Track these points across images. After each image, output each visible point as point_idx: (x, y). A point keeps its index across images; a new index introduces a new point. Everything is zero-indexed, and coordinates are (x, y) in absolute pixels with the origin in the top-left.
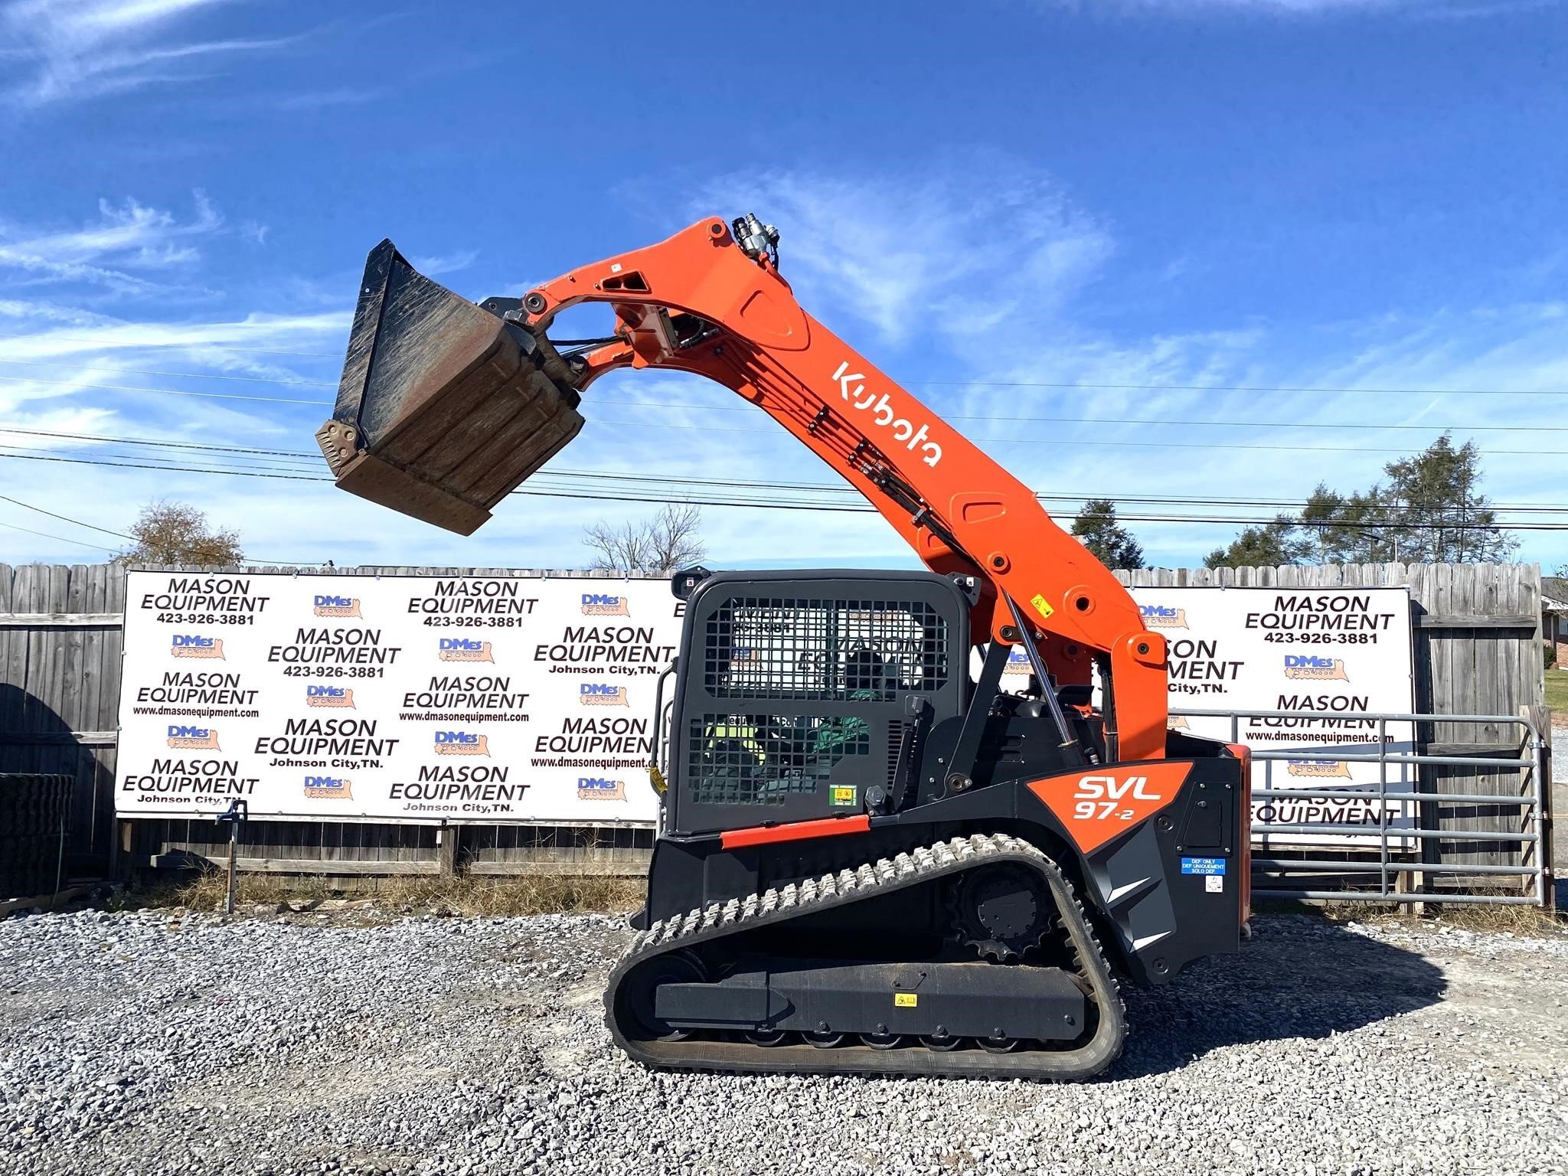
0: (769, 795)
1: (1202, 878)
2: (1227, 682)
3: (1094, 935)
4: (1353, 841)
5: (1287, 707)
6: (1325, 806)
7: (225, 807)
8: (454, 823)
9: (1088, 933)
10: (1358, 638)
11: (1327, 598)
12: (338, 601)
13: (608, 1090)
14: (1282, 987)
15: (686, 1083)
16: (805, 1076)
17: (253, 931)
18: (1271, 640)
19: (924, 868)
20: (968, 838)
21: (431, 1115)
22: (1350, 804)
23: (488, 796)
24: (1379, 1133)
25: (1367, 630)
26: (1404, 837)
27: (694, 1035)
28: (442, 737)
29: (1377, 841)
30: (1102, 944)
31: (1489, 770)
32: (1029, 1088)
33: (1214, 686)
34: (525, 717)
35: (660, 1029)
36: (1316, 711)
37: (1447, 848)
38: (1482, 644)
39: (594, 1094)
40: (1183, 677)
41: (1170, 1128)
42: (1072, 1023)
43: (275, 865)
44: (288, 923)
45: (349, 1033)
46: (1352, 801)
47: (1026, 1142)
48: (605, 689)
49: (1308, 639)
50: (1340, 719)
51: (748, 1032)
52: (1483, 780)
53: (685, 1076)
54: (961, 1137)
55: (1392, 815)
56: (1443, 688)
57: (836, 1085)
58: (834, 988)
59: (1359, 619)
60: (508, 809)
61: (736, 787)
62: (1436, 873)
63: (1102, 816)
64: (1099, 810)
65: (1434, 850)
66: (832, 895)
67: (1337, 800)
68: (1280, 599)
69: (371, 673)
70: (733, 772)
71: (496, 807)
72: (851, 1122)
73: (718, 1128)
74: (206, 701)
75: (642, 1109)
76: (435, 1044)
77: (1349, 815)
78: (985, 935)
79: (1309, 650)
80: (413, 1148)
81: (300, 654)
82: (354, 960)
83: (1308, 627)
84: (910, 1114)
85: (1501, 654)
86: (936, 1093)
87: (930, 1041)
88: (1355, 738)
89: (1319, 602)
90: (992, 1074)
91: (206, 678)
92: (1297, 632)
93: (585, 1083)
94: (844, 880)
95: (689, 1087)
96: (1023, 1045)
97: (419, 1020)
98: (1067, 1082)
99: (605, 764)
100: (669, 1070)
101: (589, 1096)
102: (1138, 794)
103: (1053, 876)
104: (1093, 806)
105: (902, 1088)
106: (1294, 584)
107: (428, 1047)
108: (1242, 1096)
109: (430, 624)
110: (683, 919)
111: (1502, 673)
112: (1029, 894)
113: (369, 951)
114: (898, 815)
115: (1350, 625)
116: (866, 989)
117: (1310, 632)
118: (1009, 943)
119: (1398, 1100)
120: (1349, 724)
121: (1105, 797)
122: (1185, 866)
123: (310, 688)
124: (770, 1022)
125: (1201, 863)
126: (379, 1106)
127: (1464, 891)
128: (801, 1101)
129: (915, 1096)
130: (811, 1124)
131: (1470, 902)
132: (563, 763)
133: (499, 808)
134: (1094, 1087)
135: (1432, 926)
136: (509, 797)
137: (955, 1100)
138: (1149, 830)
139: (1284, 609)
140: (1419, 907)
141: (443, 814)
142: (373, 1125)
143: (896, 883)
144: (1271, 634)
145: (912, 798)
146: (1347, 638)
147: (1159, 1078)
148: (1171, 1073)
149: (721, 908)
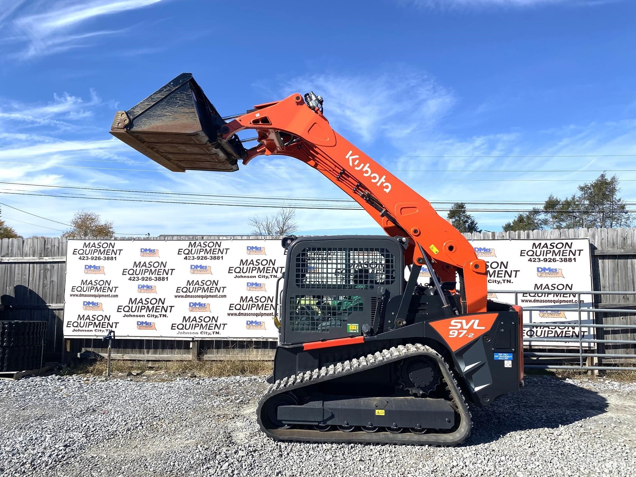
0: (323, 328)
1: (502, 362)
2: (513, 279)
3: (458, 386)
4: (567, 344)
5: (538, 289)
6: (556, 330)
7: (106, 334)
8: (197, 339)
9: (455, 385)
10: (568, 260)
11: (554, 243)
12: (150, 250)
13: (258, 449)
14: (538, 406)
15: (290, 446)
16: (339, 444)
17: (118, 384)
18: (531, 261)
19: (387, 358)
20: (405, 345)
21: (187, 460)
22: (566, 329)
23: (210, 328)
24: (580, 469)
25: (572, 256)
26: (589, 343)
27: (293, 427)
28: (192, 305)
29: (578, 344)
30: (461, 389)
31: (625, 314)
32: (432, 449)
33: (507, 281)
34: (225, 296)
35: (279, 425)
36: (550, 290)
37: (608, 347)
38: (621, 261)
39: (253, 451)
40: (494, 277)
41: (491, 466)
42: (449, 422)
43: (126, 357)
44: (131, 380)
45: (155, 426)
46: (567, 328)
47: (431, 472)
48: (256, 284)
49: (547, 260)
50: (561, 294)
51: (315, 426)
52: (623, 318)
53: (290, 443)
54: (403, 470)
55: (584, 334)
56: (605, 281)
57: (352, 447)
58: (350, 407)
59: (568, 252)
60: (218, 333)
61: (309, 325)
62: (604, 358)
63: (461, 336)
64: (459, 333)
65: (602, 348)
66: (349, 370)
67: (560, 327)
68: (534, 244)
69: (163, 279)
70: (307, 319)
71: (214, 332)
72: (358, 463)
73: (303, 465)
74: (98, 291)
75: (272, 457)
76: (189, 430)
77: (566, 334)
78: (412, 385)
79: (547, 265)
80: (180, 473)
81: (135, 272)
82: (157, 395)
83: (546, 256)
84: (382, 460)
85: (629, 266)
86: (393, 451)
87: (390, 429)
88: (567, 301)
89: (551, 245)
90: (416, 443)
91: (98, 282)
92: (542, 258)
93: (249, 446)
94: (354, 363)
95: (292, 448)
96: (429, 431)
97: (183, 420)
98: (448, 446)
99: (257, 315)
100: (283, 441)
101: (251, 452)
102: (475, 327)
103: (441, 361)
104: (457, 332)
105: (379, 449)
106: (540, 238)
107: (186, 431)
108: (522, 453)
109: (186, 259)
110: (288, 379)
111: (630, 273)
112: (430, 369)
113: (163, 392)
114: (376, 336)
115: (564, 254)
116: (363, 408)
117: (547, 257)
118: (422, 389)
119: (588, 455)
120: (565, 295)
121: (462, 328)
122: (496, 356)
123: (139, 285)
124: (324, 421)
125: (502, 355)
126: (167, 456)
127: (615, 365)
128: (337, 454)
129: (384, 452)
130: (342, 464)
131: (619, 370)
132: (240, 314)
133: (215, 333)
134: (459, 448)
135: (602, 380)
136: (219, 329)
137: (401, 454)
138: (480, 342)
139: (536, 248)
140: (596, 372)
141: (192, 336)
142: (164, 463)
143: (375, 364)
144: (531, 259)
145: (381, 329)
146: (563, 260)
147: (487, 445)
148: (491, 443)
149: (304, 375)
